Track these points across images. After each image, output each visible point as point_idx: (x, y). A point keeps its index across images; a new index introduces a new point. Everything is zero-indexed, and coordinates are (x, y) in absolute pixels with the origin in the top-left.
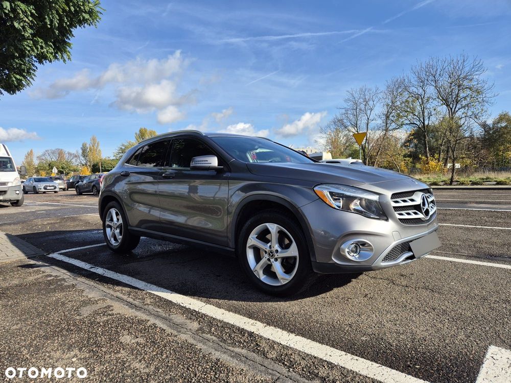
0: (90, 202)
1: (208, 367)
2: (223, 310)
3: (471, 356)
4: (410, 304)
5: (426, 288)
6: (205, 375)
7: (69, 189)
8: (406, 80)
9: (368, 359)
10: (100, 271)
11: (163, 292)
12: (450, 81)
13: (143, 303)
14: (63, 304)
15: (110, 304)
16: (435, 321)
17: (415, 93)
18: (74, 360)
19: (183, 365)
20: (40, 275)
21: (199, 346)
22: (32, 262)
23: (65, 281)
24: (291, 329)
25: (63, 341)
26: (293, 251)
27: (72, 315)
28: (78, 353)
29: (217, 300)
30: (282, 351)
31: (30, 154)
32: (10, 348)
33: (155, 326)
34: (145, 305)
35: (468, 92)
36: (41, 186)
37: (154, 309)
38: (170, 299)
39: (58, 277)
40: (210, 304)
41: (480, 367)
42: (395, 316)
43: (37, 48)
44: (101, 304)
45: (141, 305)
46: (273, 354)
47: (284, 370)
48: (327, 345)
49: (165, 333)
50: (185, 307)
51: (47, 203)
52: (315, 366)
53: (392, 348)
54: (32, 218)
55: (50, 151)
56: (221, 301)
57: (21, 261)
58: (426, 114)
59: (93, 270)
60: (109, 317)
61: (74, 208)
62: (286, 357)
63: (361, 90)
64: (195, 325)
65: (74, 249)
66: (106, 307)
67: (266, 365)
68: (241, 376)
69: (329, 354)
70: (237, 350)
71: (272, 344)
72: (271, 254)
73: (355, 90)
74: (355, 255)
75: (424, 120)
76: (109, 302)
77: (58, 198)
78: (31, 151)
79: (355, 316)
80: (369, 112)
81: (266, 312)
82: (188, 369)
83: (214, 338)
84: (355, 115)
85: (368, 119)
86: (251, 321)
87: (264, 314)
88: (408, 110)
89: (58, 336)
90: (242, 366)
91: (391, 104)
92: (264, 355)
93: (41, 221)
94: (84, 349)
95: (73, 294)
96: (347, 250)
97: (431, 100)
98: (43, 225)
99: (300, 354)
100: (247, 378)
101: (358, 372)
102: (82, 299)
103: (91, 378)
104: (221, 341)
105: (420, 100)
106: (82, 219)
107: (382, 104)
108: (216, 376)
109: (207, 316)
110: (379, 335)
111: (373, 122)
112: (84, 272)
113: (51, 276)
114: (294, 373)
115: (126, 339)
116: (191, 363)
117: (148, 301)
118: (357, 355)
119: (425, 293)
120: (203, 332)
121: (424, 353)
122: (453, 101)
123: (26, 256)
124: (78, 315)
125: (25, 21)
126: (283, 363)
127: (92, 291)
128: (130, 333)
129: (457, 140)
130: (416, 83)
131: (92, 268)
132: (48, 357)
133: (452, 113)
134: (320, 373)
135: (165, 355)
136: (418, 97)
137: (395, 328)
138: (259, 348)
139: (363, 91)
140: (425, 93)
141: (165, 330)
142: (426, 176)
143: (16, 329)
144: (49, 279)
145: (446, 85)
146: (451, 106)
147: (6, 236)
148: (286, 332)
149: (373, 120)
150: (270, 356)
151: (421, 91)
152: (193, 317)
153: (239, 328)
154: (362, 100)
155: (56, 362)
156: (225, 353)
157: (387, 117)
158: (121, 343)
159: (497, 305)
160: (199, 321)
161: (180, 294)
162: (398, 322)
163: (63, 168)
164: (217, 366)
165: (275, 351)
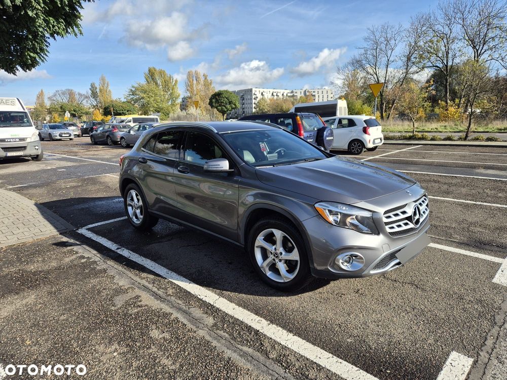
0: (106, 157)
1: (221, 365)
2: (233, 304)
3: (434, 362)
4: (394, 302)
5: (412, 284)
6: (219, 373)
7: (83, 135)
8: (432, 18)
9: (350, 362)
10: (125, 253)
11: (182, 281)
12: (479, 19)
13: (166, 293)
14: (99, 292)
15: (137, 294)
16: (412, 322)
17: (440, 32)
18: (115, 354)
19: (202, 363)
20: (74, 257)
21: (215, 343)
22: (65, 239)
23: (97, 265)
24: (290, 328)
25: (104, 333)
26: (295, 256)
27: (108, 305)
28: (118, 347)
29: (229, 292)
30: (281, 351)
31: (41, 95)
32: (62, 340)
33: (177, 320)
34: (168, 295)
35: (498, 32)
36: (56, 133)
37: (176, 300)
38: (189, 290)
39: (91, 258)
40: (223, 297)
41: (438, 374)
42: (379, 316)
43: (50, 28)
44: (131, 294)
45: (164, 296)
46: (273, 355)
47: (282, 371)
48: (318, 346)
49: (186, 328)
50: (201, 300)
51: (64, 156)
52: (306, 367)
53: (371, 351)
54: (54, 178)
55: (60, 92)
56: (232, 294)
57: (54, 237)
58: (450, 55)
59: (119, 251)
60: (139, 309)
61: (93, 165)
62: (284, 358)
63: (383, 27)
64: (210, 321)
65: (99, 224)
66: (135, 297)
67: (268, 366)
68: (247, 376)
69: (319, 356)
70: (245, 349)
71: (274, 344)
72: (276, 255)
73: (376, 27)
74: (348, 265)
75: (447, 63)
76: (138, 292)
77: (75, 149)
78: (42, 91)
79: (346, 315)
80: (390, 52)
81: (270, 308)
82: (206, 367)
83: (227, 335)
84: (374, 56)
85: (388, 60)
86: (258, 318)
87: (269, 311)
88: (432, 51)
89: (99, 328)
90: (249, 366)
91: (413, 44)
92: (267, 355)
93: (64, 183)
94: (122, 343)
95: (106, 281)
96: (341, 261)
97: (456, 41)
98: (68, 189)
99: (296, 355)
100: (252, 378)
101: (340, 375)
102: (114, 287)
103: (131, 373)
104: (232, 339)
105: (445, 41)
106: (102, 180)
107: (404, 43)
108: (228, 375)
109: (221, 310)
110: (362, 337)
111: (393, 63)
112: (112, 254)
113: (83, 257)
114: (289, 374)
115: (155, 333)
116: (208, 362)
117: (170, 291)
118: (341, 358)
119: (410, 289)
120: (217, 329)
121: (396, 358)
122: (480, 41)
123: (58, 231)
124: (113, 305)
125: (38, 9)
126: (282, 364)
127: (122, 277)
128: (157, 328)
129: (476, 94)
130: (442, 21)
131: (118, 249)
132: (95, 350)
133: (478, 55)
134: (310, 375)
135: (187, 352)
136: (443, 37)
137: (377, 329)
138: (262, 348)
139: (384, 29)
140: (451, 33)
141: (186, 325)
142: (443, 124)
143: (64, 320)
144: (83, 261)
145: (475, 23)
146: (477, 48)
147: (35, 207)
148: (286, 331)
149: (393, 61)
150: (271, 356)
151: (447, 30)
152: (209, 312)
153: (247, 325)
154: (383, 39)
155: (101, 356)
156: (235, 351)
157: (409, 59)
158: (151, 337)
159: (470, 306)
160: (214, 316)
161: (197, 284)
162: (380, 323)
163: (75, 111)
164: (229, 365)
165: (275, 351)
